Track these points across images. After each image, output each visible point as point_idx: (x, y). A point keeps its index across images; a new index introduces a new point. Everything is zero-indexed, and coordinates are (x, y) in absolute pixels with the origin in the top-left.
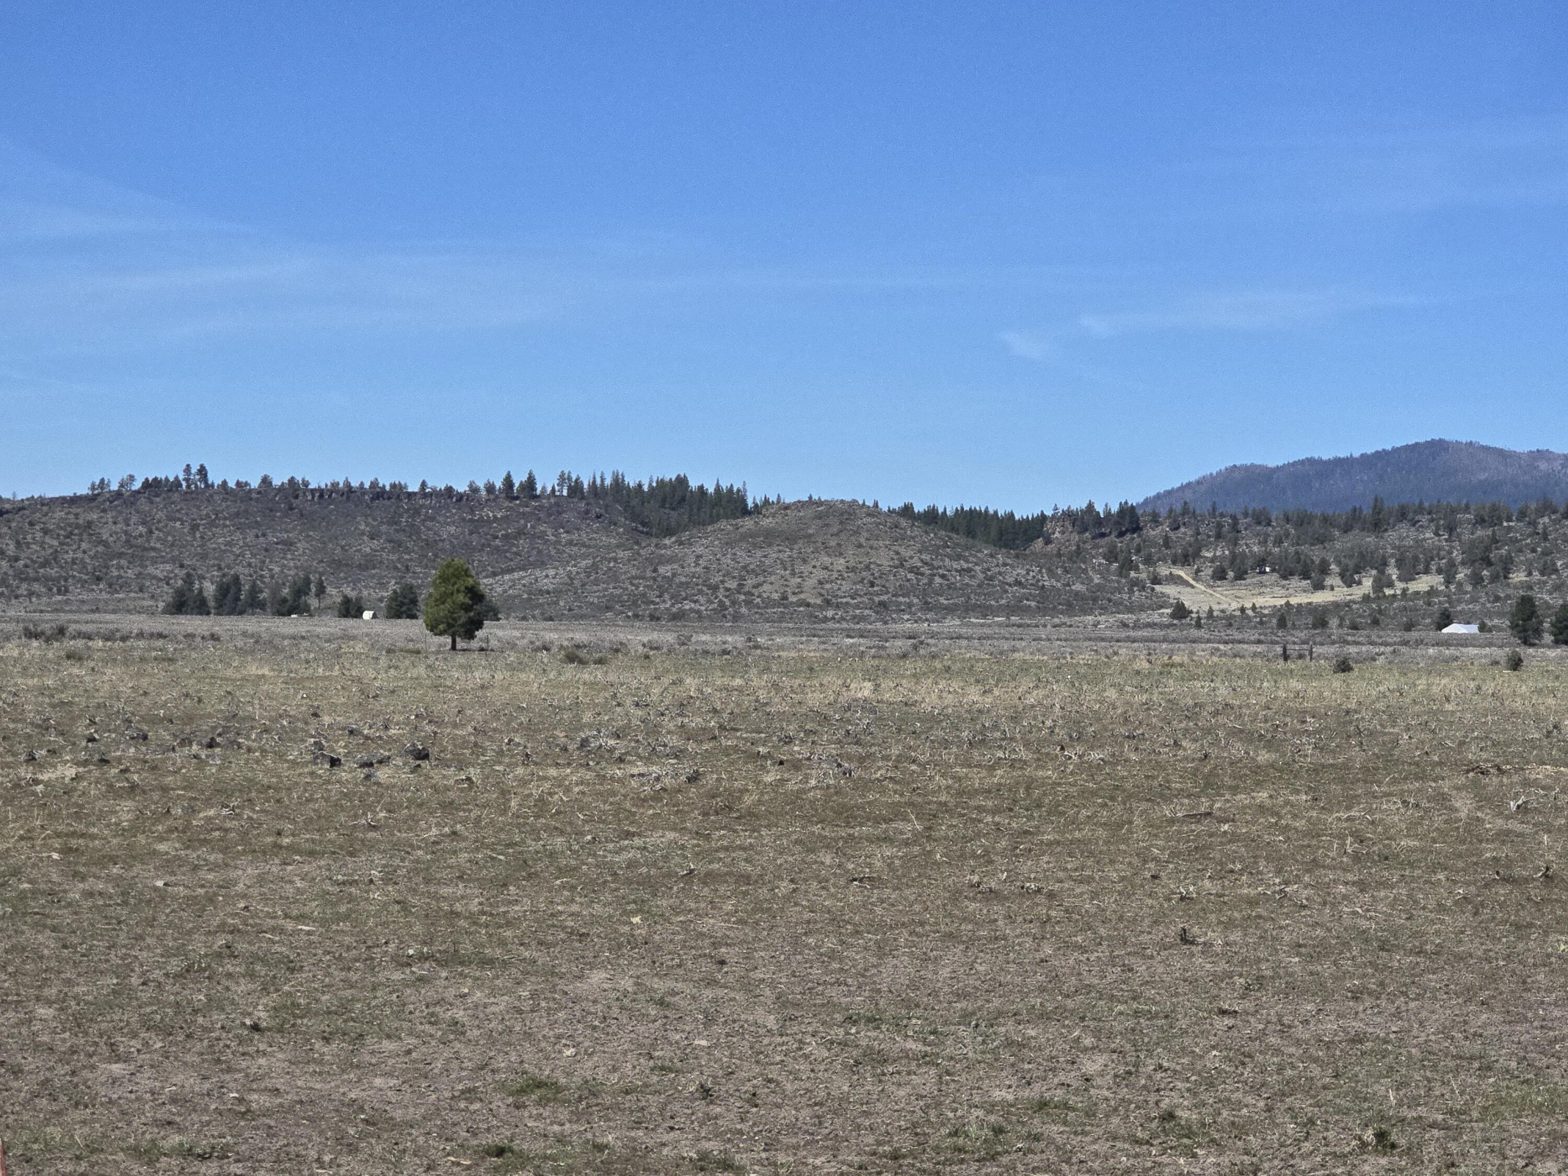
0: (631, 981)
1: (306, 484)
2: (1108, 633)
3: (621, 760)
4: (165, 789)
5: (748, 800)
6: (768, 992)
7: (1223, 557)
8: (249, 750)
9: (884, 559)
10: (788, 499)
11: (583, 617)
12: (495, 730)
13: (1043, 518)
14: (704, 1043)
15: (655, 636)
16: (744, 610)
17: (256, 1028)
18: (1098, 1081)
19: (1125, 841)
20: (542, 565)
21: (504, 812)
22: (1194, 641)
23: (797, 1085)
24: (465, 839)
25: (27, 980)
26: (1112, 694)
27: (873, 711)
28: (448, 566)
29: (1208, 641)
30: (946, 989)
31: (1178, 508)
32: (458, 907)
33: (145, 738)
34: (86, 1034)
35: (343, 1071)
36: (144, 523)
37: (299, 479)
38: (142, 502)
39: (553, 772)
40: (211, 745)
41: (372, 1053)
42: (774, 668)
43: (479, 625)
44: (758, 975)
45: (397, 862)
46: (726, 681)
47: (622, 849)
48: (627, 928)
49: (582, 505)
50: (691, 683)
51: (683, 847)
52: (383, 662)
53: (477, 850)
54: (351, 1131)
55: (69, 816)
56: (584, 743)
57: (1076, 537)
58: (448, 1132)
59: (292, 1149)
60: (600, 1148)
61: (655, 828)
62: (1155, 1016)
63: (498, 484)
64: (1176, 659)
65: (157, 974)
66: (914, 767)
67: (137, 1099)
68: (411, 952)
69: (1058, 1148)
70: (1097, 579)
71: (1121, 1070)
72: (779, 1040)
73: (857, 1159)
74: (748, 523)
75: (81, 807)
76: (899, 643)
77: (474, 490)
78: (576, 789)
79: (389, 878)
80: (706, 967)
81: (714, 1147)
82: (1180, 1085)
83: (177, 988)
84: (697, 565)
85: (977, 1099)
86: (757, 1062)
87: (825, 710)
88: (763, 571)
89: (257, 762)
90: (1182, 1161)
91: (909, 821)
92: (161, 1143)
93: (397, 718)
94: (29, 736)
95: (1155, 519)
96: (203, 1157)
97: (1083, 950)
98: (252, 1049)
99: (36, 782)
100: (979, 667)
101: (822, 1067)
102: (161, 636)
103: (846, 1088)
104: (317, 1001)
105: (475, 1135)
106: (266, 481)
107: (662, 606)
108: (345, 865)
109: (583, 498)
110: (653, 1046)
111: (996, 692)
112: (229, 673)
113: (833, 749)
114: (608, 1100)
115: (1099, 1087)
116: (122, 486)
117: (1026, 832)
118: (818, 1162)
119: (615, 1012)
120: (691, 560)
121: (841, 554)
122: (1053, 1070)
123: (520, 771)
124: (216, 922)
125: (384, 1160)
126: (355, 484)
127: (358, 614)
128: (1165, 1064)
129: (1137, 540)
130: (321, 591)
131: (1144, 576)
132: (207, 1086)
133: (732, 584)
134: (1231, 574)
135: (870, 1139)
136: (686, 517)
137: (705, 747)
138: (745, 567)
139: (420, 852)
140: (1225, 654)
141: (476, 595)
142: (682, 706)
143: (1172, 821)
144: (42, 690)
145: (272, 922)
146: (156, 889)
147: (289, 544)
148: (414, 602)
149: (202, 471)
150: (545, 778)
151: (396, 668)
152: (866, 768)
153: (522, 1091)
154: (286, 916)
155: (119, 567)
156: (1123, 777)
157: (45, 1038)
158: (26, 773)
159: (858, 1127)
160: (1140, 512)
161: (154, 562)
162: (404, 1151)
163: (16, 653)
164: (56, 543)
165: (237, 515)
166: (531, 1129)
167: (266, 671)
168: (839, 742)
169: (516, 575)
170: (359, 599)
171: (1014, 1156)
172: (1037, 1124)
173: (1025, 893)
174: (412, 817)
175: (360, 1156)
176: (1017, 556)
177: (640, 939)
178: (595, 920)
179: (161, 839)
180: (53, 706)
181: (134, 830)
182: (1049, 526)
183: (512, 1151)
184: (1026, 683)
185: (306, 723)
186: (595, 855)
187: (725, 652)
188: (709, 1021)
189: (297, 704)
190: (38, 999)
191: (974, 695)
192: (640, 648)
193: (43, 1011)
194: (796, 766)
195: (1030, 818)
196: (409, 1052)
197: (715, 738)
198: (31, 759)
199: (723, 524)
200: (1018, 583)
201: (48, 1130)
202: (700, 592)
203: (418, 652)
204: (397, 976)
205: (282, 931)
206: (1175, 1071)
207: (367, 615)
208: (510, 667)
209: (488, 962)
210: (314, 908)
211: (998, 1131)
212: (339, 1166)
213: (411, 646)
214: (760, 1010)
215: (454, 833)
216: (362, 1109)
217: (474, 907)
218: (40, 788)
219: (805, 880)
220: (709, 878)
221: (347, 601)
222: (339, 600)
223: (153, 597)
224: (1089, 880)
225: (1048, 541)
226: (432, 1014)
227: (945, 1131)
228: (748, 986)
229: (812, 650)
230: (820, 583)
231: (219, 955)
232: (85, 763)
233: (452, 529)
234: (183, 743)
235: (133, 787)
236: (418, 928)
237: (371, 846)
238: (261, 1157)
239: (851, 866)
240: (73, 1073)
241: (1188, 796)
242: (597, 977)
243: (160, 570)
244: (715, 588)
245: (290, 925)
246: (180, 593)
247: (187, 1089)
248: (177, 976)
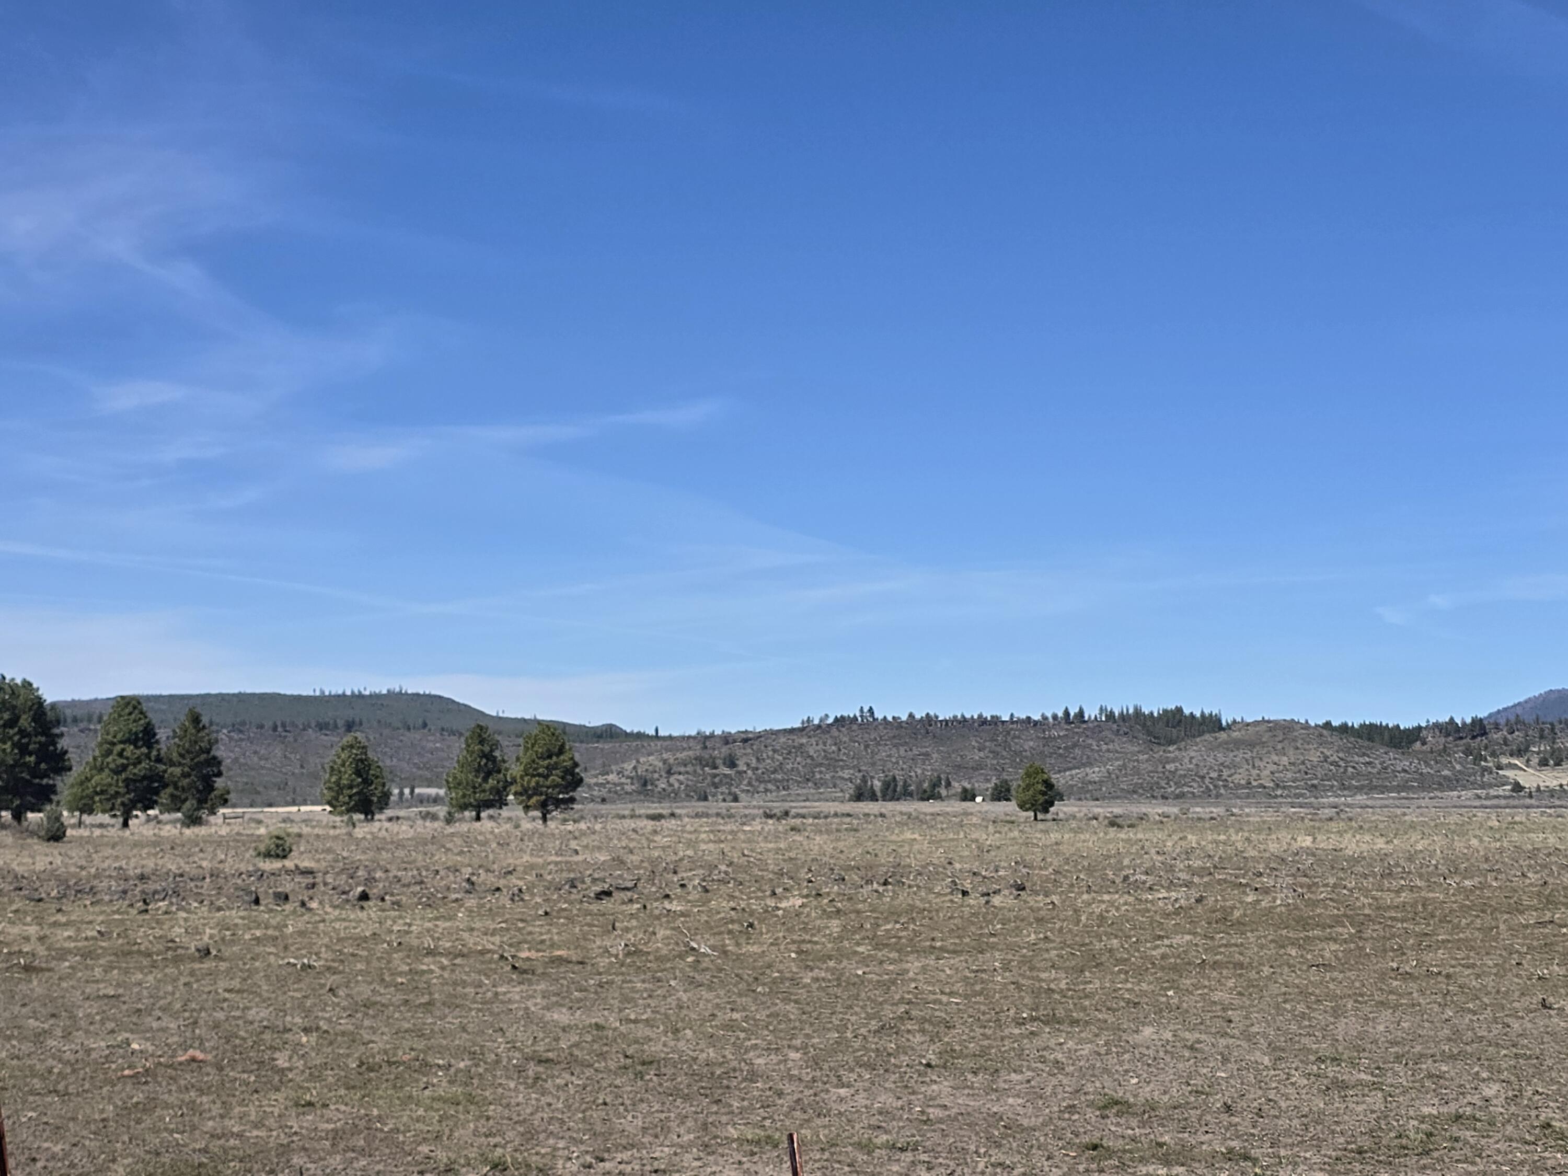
0: (1171, 1034)
1: (937, 717)
2: (1468, 803)
3: (1151, 889)
4: (858, 912)
5: (1237, 914)
6: (1262, 1041)
7: (1546, 751)
8: (910, 886)
9: (1314, 757)
10: (1249, 720)
11: (1118, 798)
12: (1067, 871)
13: (1419, 728)
14: (1223, 1075)
15: (1166, 809)
16: (1222, 791)
17: (928, 1065)
18: (1495, 1102)
19: (1496, 940)
20: (1090, 764)
21: (1077, 925)
22: (1528, 807)
23: (1288, 1102)
24: (1054, 941)
25: (782, 1035)
26: (1474, 842)
27: (1314, 855)
28: (1031, 766)
29: (1538, 807)
30: (1383, 1039)
31: (1512, 719)
32: (1052, 986)
33: (844, 879)
34: (821, 1069)
35: (987, 1094)
36: (835, 744)
37: (932, 714)
38: (834, 732)
39: (1106, 897)
40: (886, 883)
41: (1005, 1081)
42: (1246, 828)
43: (1052, 804)
44: (1255, 1029)
45: (1010, 957)
46: (1215, 836)
47: (1157, 947)
48: (1164, 999)
49: (1115, 726)
50: (1192, 838)
51: (1196, 945)
52: (991, 829)
53: (1062, 948)
54: (996, 1133)
55: (800, 930)
56: (1126, 878)
57: (1443, 740)
58: (1058, 1134)
59: (959, 1144)
60: (1161, 1145)
61: (1177, 933)
62: (1530, 1057)
63: (1060, 714)
64: (1517, 819)
65: (863, 1031)
66: (1345, 891)
67: (857, 1111)
68: (1025, 1015)
69: (1472, 1147)
70: (1458, 767)
71: (1510, 1094)
72: (1273, 1072)
73: (1334, 1154)
74: (1223, 735)
75: (807, 924)
76: (1326, 811)
77: (1045, 718)
78: (1123, 908)
79: (1006, 967)
80: (1219, 1023)
81: (1235, 1144)
82: (1551, 1104)
83: (876, 1040)
84: (1191, 762)
85: (1411, 1113)
86: (1260, 1088)
87: (1285, 856)
88: (1234, 766)
89: (915, 893)
90: (1559, 1155)
91: (1345, 926)
92: (875, 1141)
93: (1003, 864)
94: (771, 880)
95: (1497, 727)
96: (902, 1150)
97: (1475, 1013)
98: (928, 1079)
99: (778, 909)
100: (1381, 826)
101: (1304, 1091)
102: (849, 815)
103: (1322, 1105)
104: (967, 1048)
105: (1077, 1136)
106: (911, 716)
107: (1169, 790)
108: (977, 960)
109: (1115, 722)
110: (1190, 1077)
111: (1395, 841)
112: (894, 838)
113: (1290, 880)
114: (1162, 1113)
115: (1496, 1106)
116: (821, 720)
117: (1427, 934)
118: (1308, 1155)
119: (1161, 1054)
120: (1186, 760)
121: (1284, 754)
122: (1463, 1094)
123: (1085, 897)
124: (897, 997)
125: (1019, 1152)
126: (968, 716)
127: (973, 799)
128: (1540, 1090)
129: (1485, 741)
130: (948, 784)
131: (1491, 764)
132: (900, 1103)
133: (1214, 775)
134: (1552, 762)
135: (1342, 1140)
136: (1183, 733)
137: (1206, 879)
138: (1222, 764)
139: (1025, 951)
140: (1550, 815)
141: (1049, 785)
142: (1188, 853)
143: (1526, 927)
144: (778, 850)
145: (932, 997)
146: (858, 976)
147: (927, 754)
148: (1008, 790)
149: (871, 710)
150: (1103, 902)
151: (1000, 833)
152: (1312, 893)
153: (1105, 1107)
154: (942, 993)
155: (821, 772)
156: (1489, 898)
157: (795, 1072)
158: (771, 902)
159: (1333, 1132)
160: (1486, 722)
161: (842, 768)
162: (1032, 1147)
163: (759, 828)
164: (780, 758)
165: (894, 737)
166: (1113, 1132)
167: (916, 836)
168: (1293, 875)
169: (1074, 772)
170: (973, 789)
171: (1442, 1152)
172: (1455, 1131)
173: (1429, 974)
174: (1017, 928)
175: (1003, 1150)
176: (1403, 753)
177: (1174, 1007)
178: (1144, 993)
179: (858, 944)
180: (784, 860)
181: (840, 938)
182: (1424, 733)
183: (1102, 1146)
184: (1415, 836)
185: (945, 868)
186: (1138, 951)
187: (1212, 819)
188: (1225, 1060)
189: (938, 856)
190: (789, 1047)
191: (1380, 844)
192: (1157, 818)
193: (793, 1055)
194: (1266, 891)
195: (1428, 925)
196: (1028, 1081)
197: (1210, 874)
198: (774, 894)
199: (1207, 737)
200: (1405, 771)
201: (803, 1131)
202: (1193, 780)
203: (1013, 822)
204: (1017, 1031)
205: (940, 1003)
206: (1548, 1095)
207: (979, 799)
208: (1072, 830)
209: (1074, 1022)
210: (959, 987)
211: (1430, 1135)
212: (990, 1156)
213: (1008, 818)
214: (1258, 1053)
215: (1046, 938)
216: (1001, 1119)
217: (1063, 985)
218: (780, 912)
219: (1280, 966)
220: (1216, 965)
221: (965, 790)
222: (960, 790)
223: (842, 791)
224: (1473, 966)
225: (1424, 743)
226: (1041, 1056)
227: (1392, 1135)
228: (1249, 1037)
229: (1269, 816)
230: (1272, 773)
231: (901, 1018)
232: (807, 896)
233: (1031, 743)
234: (867, 883)
235: (838, 911)
236: (1027, 1000)
237: (993, 947)
238: (940, 1149)
239: (1309, 957)
240: (815, 1095)
241: (1536, 910)
242: (1148, 1031)
243: (846, 774)
244: (1203, 777)
245: (944, 999)
246: (858, 788)
247: (888, 1105)
248: (875, 1032)
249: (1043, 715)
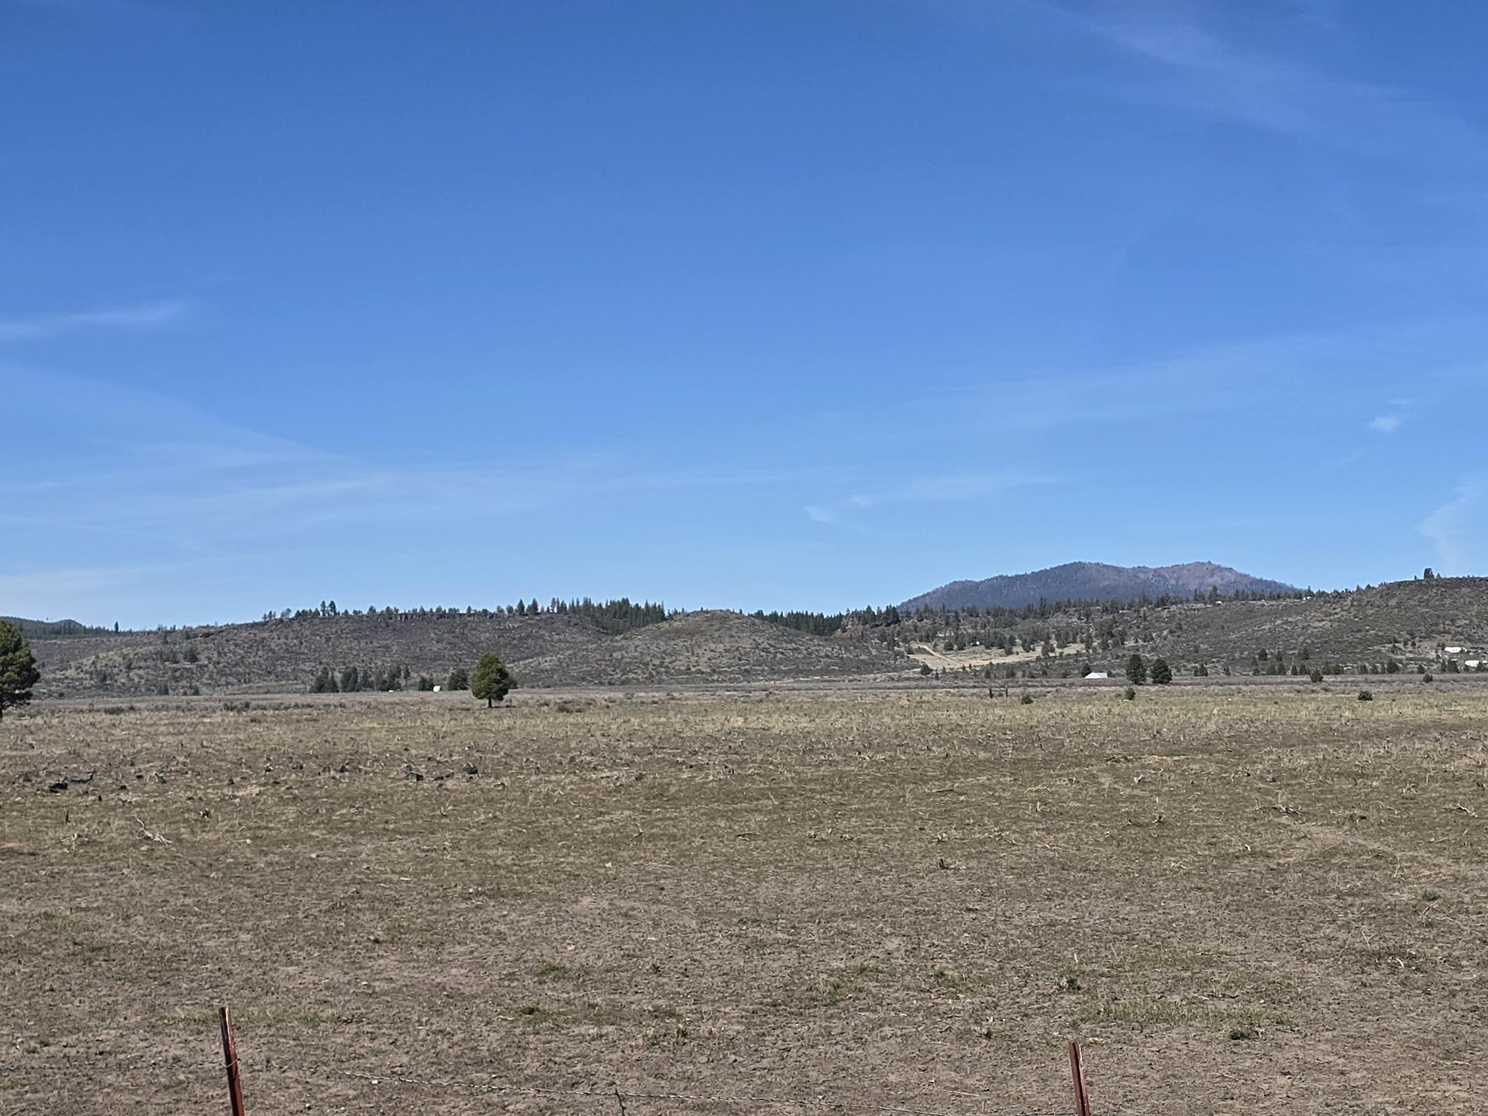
0: (607, 903)
1: (397, 611)
2: (883, 685)
3: (595, 768)
4: (315, 798)
5: (673, 790)
6: (690, 906)
7: (950, 637)
8: (366, 773)
9: (747, 644)
10: (689, 610)
11: (568, 685)
12: (517, 754)
13: (841, 616)
14: (654, 939)
15: (612, 694)
16: (664, 677)
17: (376, 941)
18: (896, 954)
19: (902, 808)
20: (543, 654)
21: (525, 803)
22: (935, 687)
23: (712, 962)
24: (501, 820)
25: (233, 918)
26: (887, 720)
27: (744, 734)
28: (486, 656)
29: (943, 687)
30: (800, 901)
31: (922, 609)
32: (499, 862)
33: (302, 767)
34: (271, 949)
35: (432, 966)
36: (297, 638)
37: (392, 608)
38: (296, 625)
39: (553, 778)
40: (343, 770)
41: (450, 953)
42: (685, 711)
43: (506, 692)
44: (684, 896)
45: (460, 836)
46: (656, 719)
47: (600, 822)
48: (602, 871)
49: (566, 618)
50: (635, 721)
51: (635, 820)
52: (447, 716)
53: (510, 827)
54: (439, 1002)
55: (256, 817)
56: (572, 759)
57: (861, 627)
58: (498, 1001)
59: (402, 1015)
60: (593, 1006)
61: (616, 808)
62: (928, 913)
63: (515, 607)
64: (924, 698)
65: (315, 911)
66: (771, 767)
67: (304, 988)
68: (471, 890)
69: (874, 996)
70: (874, 652)
71: (909, 947)
72: (699, 935)
73: (751, 1007)
74: (665, 625)
75: (264, 811)
76: (758, 694)
77: (500, 611)
78: (569, 788)
79: (456, 846)
80: (652, 891)
81: (663, 1003)
82: (946, 955)
83: (327, 919)
84: (636, 651)
85: (822, 967)
86: (687, 950)
87: (718, 735)
88: (674, 653)
89: (371, 779)
90: (950, 1002)
91: (770, 799)
92: (320, 1014)
93: (457, 749)
94: (230, 770)
95: (908, 616)
96: (346, 1022)
97: (881, 874)
98: (375, 954)
99: (235, 797)
100: (805, 706)
101: (727, 951)
102: (309, 706)
103: (742, 964)
104: (414, 923)
105: (515, 1001)
106: (372, 610)
107: (616, 677)
108: (428, 840)
109: (566, 614)
110: (623, 942)
111: (817, 720)
112: (353, 726)
113: (722, 758)
114: (596, 976)
115: (897, 958)
116: (283, 615)
117: (842, 804)
118: (727, 1010)
119: (598, 922)
120: (632, 648)
121: (721, 642)
122: (868, 948)
123: (534, 778)
124: (349, 877)
125: (460, 1020)
126: (427, 609)
127: (431, 688)
128: (936, 943)
129: (898, 628)
130: (407, 675)
131: (902, 649)
132: (347, 978)
133: (657, 662)
134: (956, 647)
135: (758, 995)
136: (628, 624)
137: (646, 759)
138: (664, 652)
139: (474, 830)
140: (954, 695)
141: (503, 674)
142: (631, 735)
143: (929, 795)
144: (237, 741)
145: (383, 876)
146: (311, 859)
147: (387, 647)
148: (465, 680)
149: (332, 605)
150: (550, 782)
151: (456, 720)
152: (742, 769)
153: (543, 973)
154: (393, 872)
155: (282, 665)
156: (898, 770)
157: (245, 953)
158: (228, 791)
159: (751, 988)
160: (898, 611)
161: (304, 661)
162: (472, 1013)
163: (219, 720)
164: (242, 652)
165: (355, 631)
166: (550, 997)
167: (375, 725)
168: (725, 753)
169: (527, 661)
170: (431, 679)
171: (847, 1002)
172: (860, 982)
173: (843, 841)
174: (468, 809)
175: (445, 1017)
176: (826, 640)
177: (611, 877)
178: (583, 866)
179: (313, 829)
180: (243, 751)
181: (295, 824)
182: (844, 621)
183: (538, 1010)
184: (835, 715)
185: (401, 755)
186: (581, 827)
187: (654, 702)
188: (656, 925)
189: (395, 743)
190: (240, 929)
191: (804, 723)
192: (604, 702)
193: (244, 937)
194: (700, 768)
195: (843, 795)
196: (472, 952)
197: (650, 754)
198: (232, 783)
199: (650, 626)
200: (827, 656)
201: (250, 1009)
202: (638, 667)
203: (468, 710)
204: (463, 906)
205: (391, 882)
206: (942, 947)
207: (436, 689)
208: (524, 716)
209: (518, 895)
210: (410, 866)
211: (837, 987)
212: (432, 1024)
213: (464, 706)
214: (686, 918)
215: (495, 817)
216: (444, 989)
217: (509, 861)
218: (238, 800)
219: (710, 837)
220: (652, 838)
221: (423, 680)
222: (418, 680)
223: (303, 682)
224: (882, 832)
225: (844, 631)
226: (485, 929)
227: (804, 988)
228: (679, 904)
229: (707, 699)
230: (709, 659)
231: (352, 898)
232: (265, 785)
233: (487, 635)
234: (324, 771)
235: (295, 798)
236: (475, 876)
237: (443, 827)
238: (383, 1020)
239: (736, 828)
240: (264, 973)
241: (938, 780)
242: (586, 901)
243: (307, 666)
244: (647, 664)
245: (395, 878)
246: (319, 679)
247: (335, 980)
248: (326, 912)
249: (498, 607)
